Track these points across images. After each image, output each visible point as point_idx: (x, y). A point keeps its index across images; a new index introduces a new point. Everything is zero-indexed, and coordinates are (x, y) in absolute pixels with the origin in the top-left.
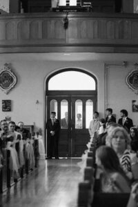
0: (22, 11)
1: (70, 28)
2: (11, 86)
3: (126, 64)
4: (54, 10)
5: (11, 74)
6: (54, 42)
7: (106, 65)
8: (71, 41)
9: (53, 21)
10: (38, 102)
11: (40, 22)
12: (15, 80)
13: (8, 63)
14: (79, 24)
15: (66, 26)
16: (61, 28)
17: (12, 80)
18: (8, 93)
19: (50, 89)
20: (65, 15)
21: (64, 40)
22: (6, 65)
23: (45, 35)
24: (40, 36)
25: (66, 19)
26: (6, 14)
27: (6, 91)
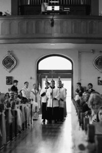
1: (55, 26)
2: (13, 66)
3: (93, 51)
4: (44, 13)
5: (13, 58)
6: (43, 36)
7: (79, 52)
8: (56, 35)
9: (43, 21)
10: (31, 78)
11: (34, 22)
12: (15, 62)
13: (10, 51)
14: (61, 24)
15: (52, 24)
16: (49, 27)
17: (13, 62)
18: (10, 72)
19: (40, 69)
20: (51, 17)
21: (51, 34)
22: (9, 52)
23: (37, 31)
24: (34, 32)
25: (52, 20)
27: (9, 70)
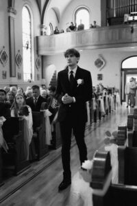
0: (108, 24)
1: (134, 33)
2: (102, 66)
4: (126, 23)
8: (135, 40)
9: (125, 30)
10: (116, 75)
11: (117, 31)
12: (104, 63)
15: (132, 31)
16: (129, 33)
17: (102, 63)
18: (100, 70)
20: (131, 26)
21: (131, 39)
22: (99, 55)
23: (120, 37)
24: (117, 39)
25: (132, 28)
26: (99, 27)
